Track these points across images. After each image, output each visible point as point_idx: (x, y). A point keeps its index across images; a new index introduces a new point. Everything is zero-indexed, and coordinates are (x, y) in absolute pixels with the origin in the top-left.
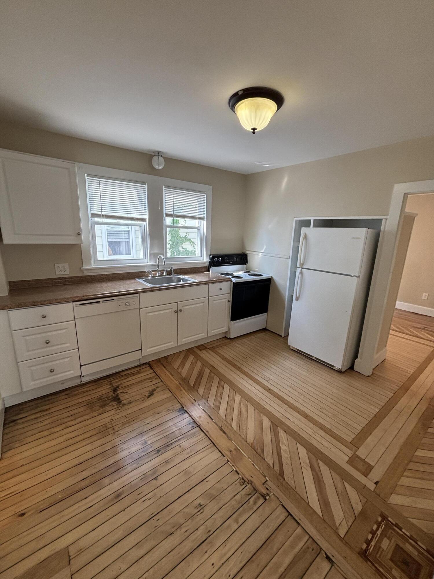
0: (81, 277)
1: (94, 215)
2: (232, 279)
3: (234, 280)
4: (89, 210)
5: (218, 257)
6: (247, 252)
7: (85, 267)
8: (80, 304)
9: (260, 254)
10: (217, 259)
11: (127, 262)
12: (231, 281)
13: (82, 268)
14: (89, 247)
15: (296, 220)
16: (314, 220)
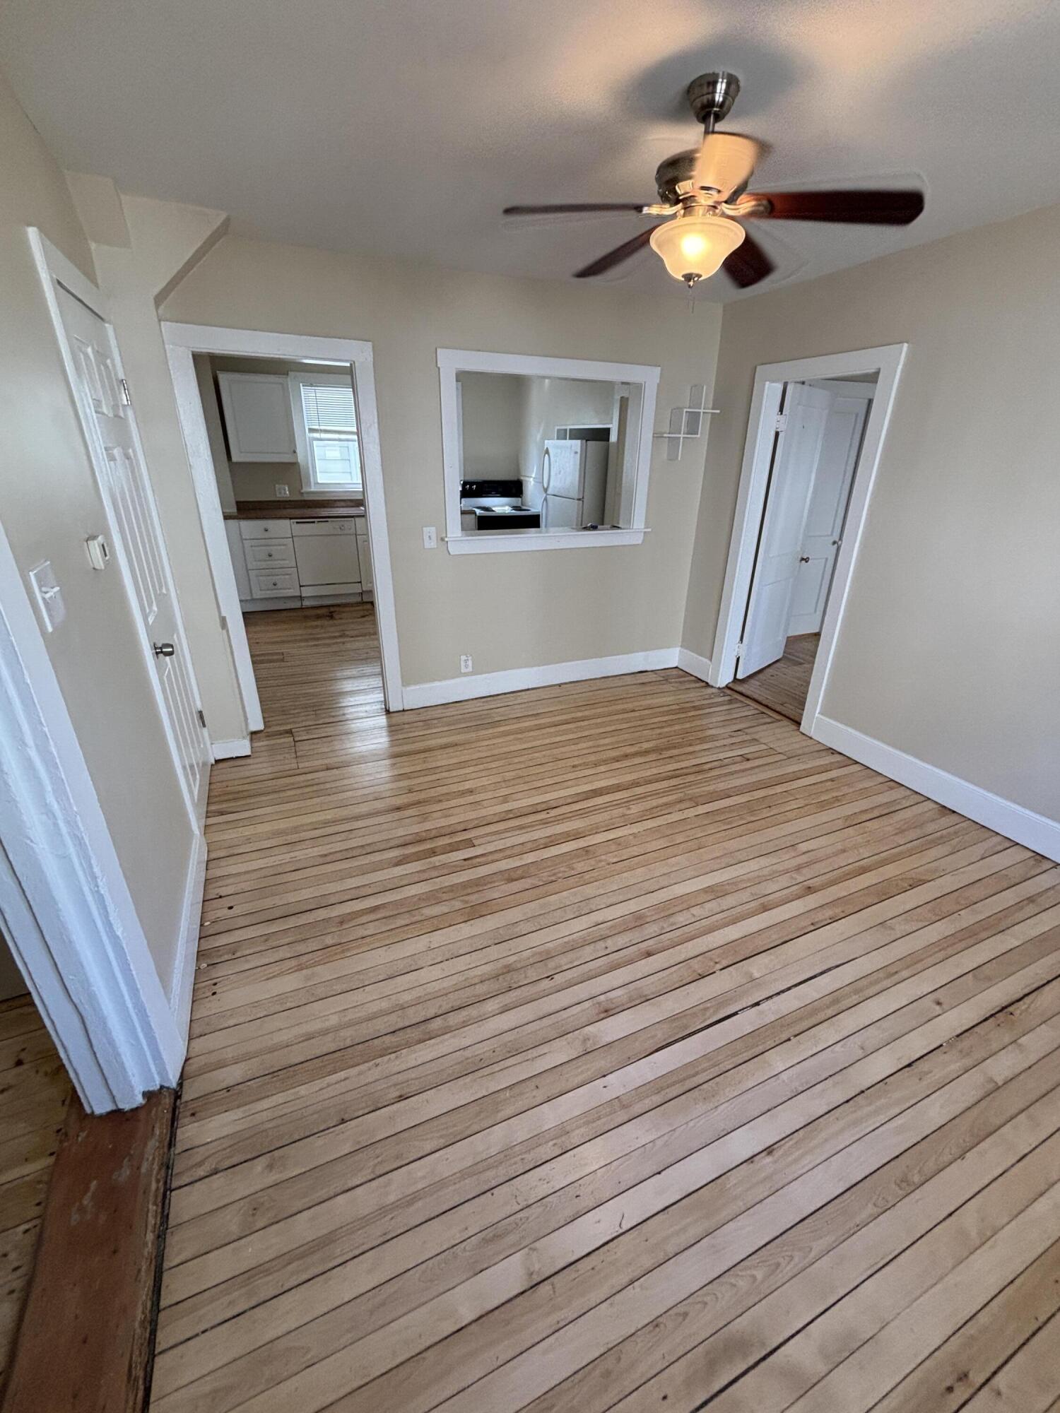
0: (301, 501)
1: (311, 430)
2: (476, 510)
3: (478, 512)
4: (306, 424)
5: (471, 483)
6: (522, 478)
7: (304, 490)
8: (297, 523)
9: (531, 479)
10: (470, 487)
11: (351, 486)
12: (475, 513)
13: (303, 491)
14: (308, 468)
15: (558, 430)
16: (571, 430)
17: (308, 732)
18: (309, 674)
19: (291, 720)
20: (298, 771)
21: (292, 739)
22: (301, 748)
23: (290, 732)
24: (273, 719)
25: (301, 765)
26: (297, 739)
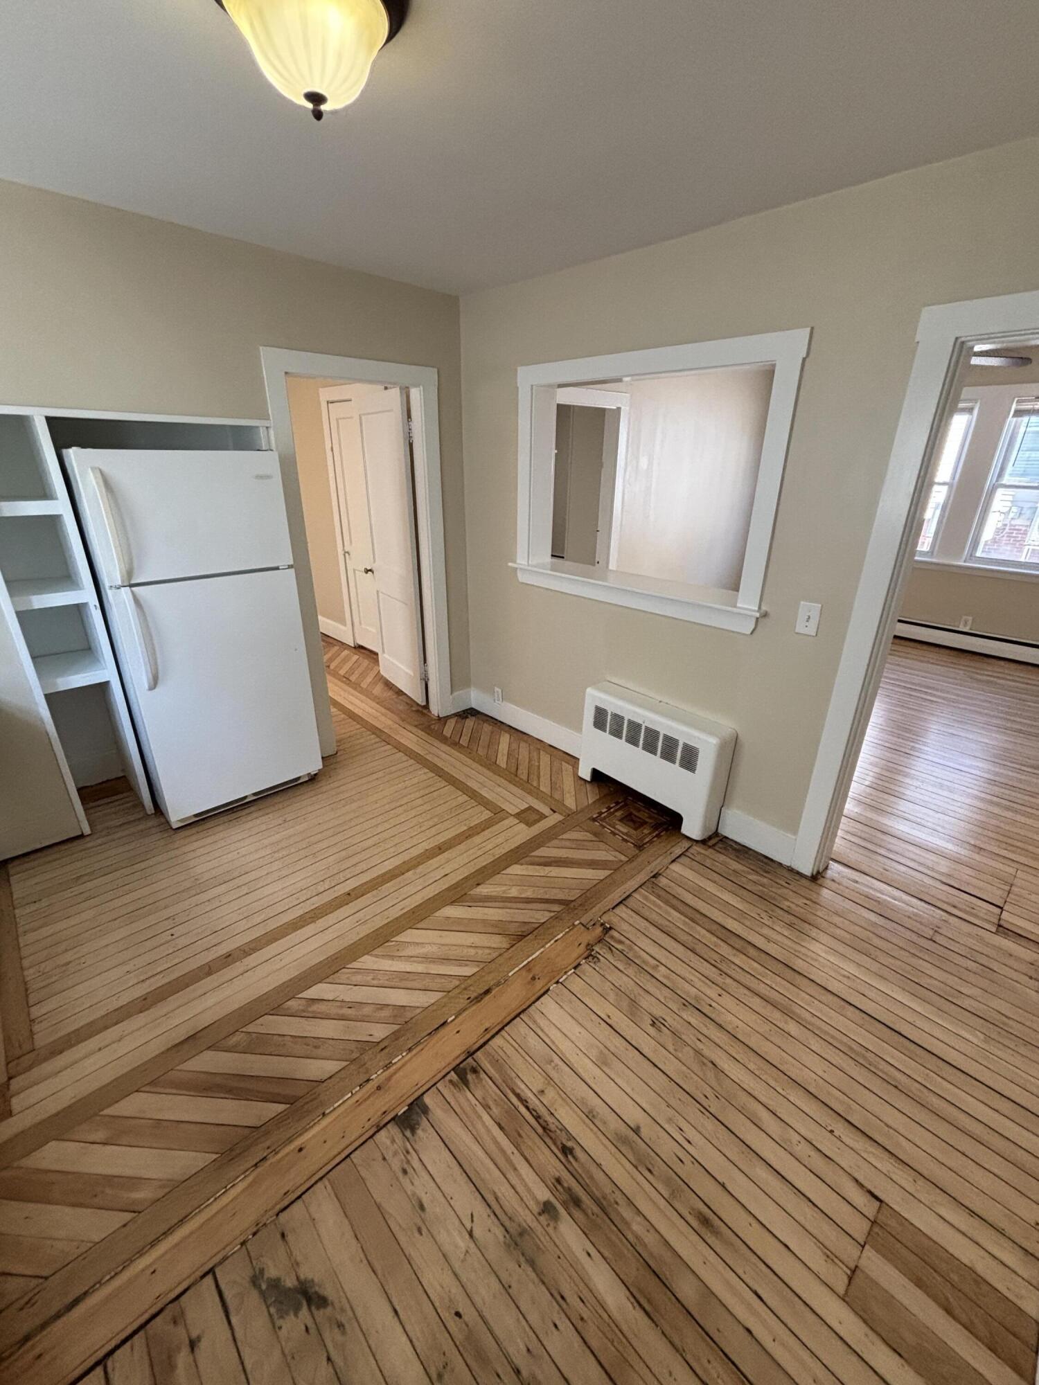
17: (972, 911)
18: (858, 1055)
19: (986, 950)
20: (1021, 867)
21: (1005, 915)
22: (999, 892)
23: (1001, 929)
24: (1014, 975)
25: (1012, 871)
26: (998, 911)
